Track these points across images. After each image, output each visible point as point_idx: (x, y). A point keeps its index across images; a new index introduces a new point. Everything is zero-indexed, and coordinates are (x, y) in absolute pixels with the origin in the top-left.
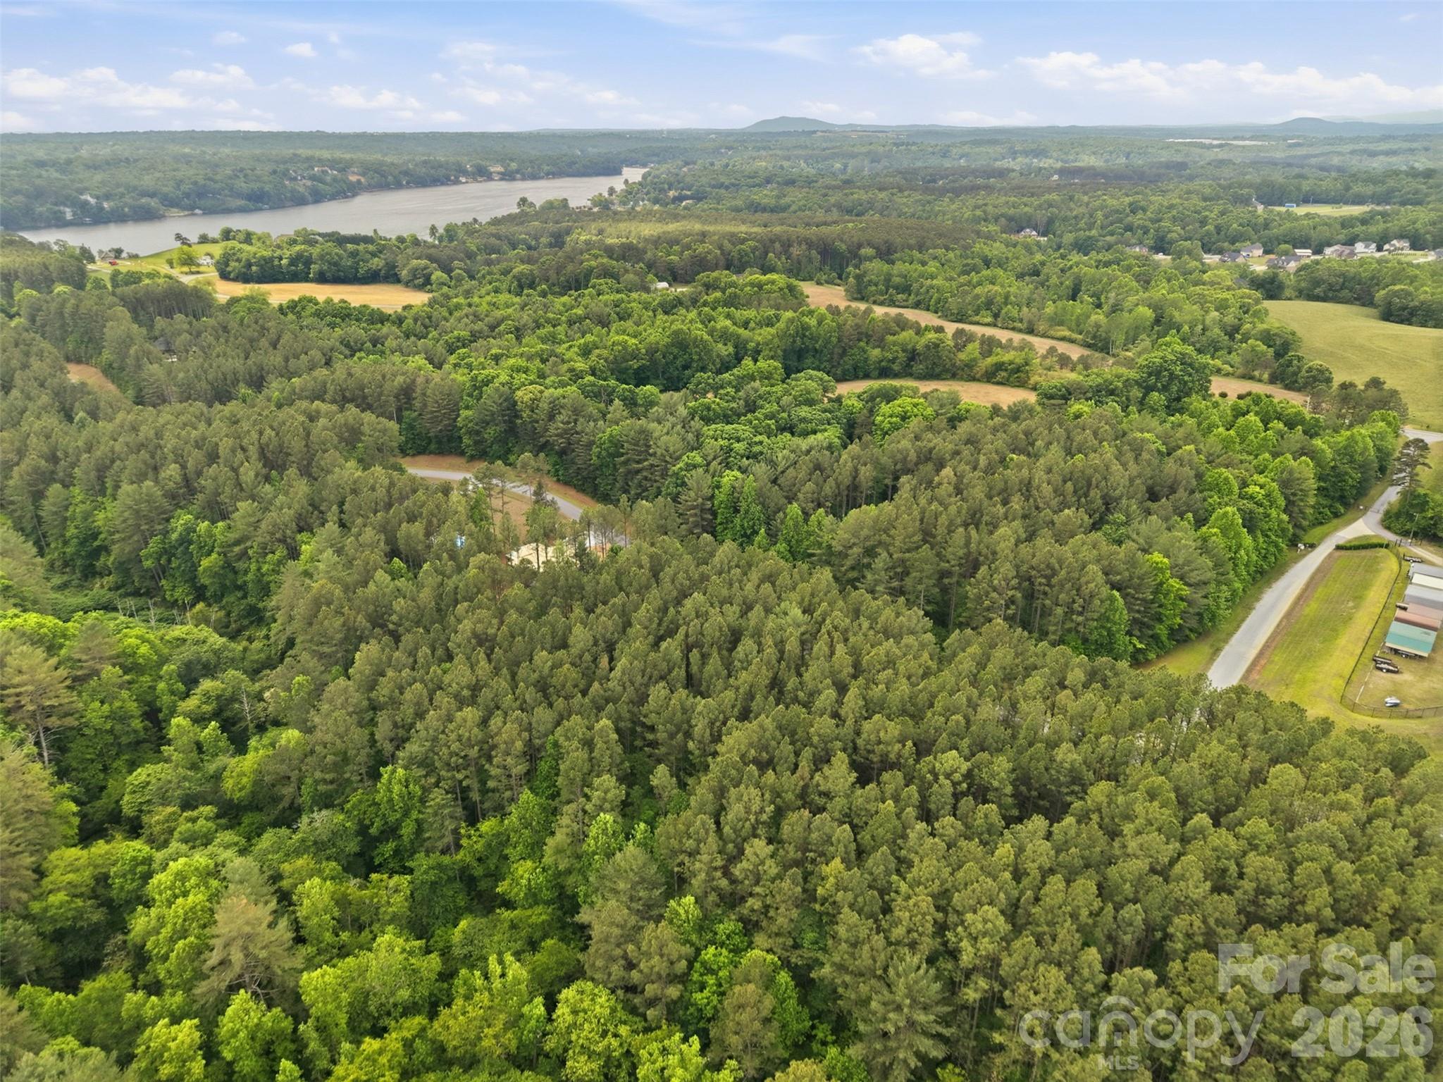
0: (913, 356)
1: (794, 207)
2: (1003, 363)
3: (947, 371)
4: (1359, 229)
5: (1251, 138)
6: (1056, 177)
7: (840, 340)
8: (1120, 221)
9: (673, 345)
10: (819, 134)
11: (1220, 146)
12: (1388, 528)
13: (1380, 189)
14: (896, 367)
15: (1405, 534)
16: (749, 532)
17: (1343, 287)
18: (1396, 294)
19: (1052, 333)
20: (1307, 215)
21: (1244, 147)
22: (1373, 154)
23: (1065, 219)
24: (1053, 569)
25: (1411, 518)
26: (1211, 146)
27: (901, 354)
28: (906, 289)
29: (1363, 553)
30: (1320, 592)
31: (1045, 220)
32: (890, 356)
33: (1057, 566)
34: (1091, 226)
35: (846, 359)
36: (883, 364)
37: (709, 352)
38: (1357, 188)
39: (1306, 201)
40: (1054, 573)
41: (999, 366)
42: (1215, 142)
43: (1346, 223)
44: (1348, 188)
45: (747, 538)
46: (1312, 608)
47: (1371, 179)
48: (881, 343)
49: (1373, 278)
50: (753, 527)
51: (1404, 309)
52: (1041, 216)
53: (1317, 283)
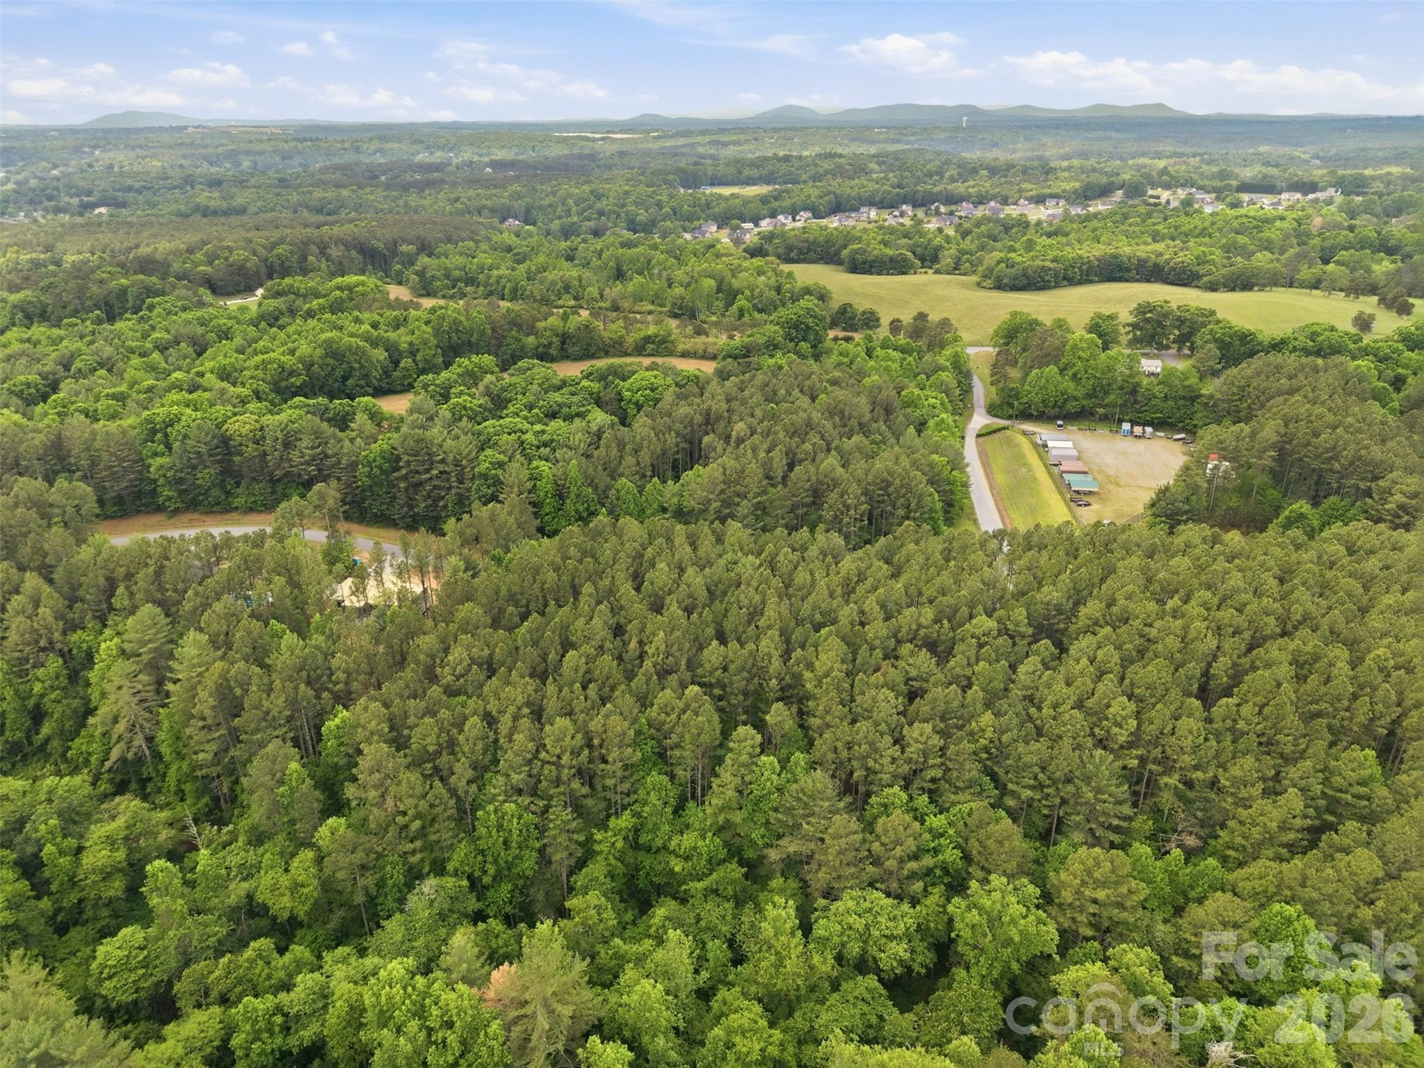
0: (565, 338)
1: (251, 209)
2: (649, 337)
3: (600, 349)
4: (775, 204)
5: (621, 132)
6: (489, 170)
7: (494, 330)
8: (591, 207)
9: (327, 355)
10: (191, 130)
11: (602, 139)
12: (996, 416)
13: (764, 172)
14: (553, 352)
15: (1010, 417)
16: (585, 515)
17: (809, 250)
18: (856, 252)
19: (637, 308)
20: (732, 195)
21: (621, 139)
22: (725, 144)
23: (540, 208)
24: (888, 482)
25: (1011, 405)
26: (594, 140)
27: (555, 339)
28: (471, 281)
29: (996, 436)
30: (995, 468)
31: (523, 209)
32: (545, 342)
33: (890, 479)
34: (568, 213)
35: (503, 349)
36: (540, 349)
37: (369, 360)
38: (747, 172)
39: (712, 184)
40: (889, 484)
41: (648, 340)
42: (598, 136)
43: (764, 200)
44: (740, 173)
45: (584, 518)
46: (1000, 479)
47: (754, 164)
48: (532, 330)
49: (827, 242)
50: (588, 509)
51: (864, 263)
52: (518, 205)
53: (790, 248)
